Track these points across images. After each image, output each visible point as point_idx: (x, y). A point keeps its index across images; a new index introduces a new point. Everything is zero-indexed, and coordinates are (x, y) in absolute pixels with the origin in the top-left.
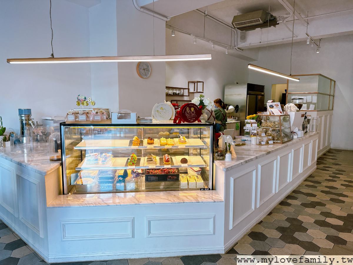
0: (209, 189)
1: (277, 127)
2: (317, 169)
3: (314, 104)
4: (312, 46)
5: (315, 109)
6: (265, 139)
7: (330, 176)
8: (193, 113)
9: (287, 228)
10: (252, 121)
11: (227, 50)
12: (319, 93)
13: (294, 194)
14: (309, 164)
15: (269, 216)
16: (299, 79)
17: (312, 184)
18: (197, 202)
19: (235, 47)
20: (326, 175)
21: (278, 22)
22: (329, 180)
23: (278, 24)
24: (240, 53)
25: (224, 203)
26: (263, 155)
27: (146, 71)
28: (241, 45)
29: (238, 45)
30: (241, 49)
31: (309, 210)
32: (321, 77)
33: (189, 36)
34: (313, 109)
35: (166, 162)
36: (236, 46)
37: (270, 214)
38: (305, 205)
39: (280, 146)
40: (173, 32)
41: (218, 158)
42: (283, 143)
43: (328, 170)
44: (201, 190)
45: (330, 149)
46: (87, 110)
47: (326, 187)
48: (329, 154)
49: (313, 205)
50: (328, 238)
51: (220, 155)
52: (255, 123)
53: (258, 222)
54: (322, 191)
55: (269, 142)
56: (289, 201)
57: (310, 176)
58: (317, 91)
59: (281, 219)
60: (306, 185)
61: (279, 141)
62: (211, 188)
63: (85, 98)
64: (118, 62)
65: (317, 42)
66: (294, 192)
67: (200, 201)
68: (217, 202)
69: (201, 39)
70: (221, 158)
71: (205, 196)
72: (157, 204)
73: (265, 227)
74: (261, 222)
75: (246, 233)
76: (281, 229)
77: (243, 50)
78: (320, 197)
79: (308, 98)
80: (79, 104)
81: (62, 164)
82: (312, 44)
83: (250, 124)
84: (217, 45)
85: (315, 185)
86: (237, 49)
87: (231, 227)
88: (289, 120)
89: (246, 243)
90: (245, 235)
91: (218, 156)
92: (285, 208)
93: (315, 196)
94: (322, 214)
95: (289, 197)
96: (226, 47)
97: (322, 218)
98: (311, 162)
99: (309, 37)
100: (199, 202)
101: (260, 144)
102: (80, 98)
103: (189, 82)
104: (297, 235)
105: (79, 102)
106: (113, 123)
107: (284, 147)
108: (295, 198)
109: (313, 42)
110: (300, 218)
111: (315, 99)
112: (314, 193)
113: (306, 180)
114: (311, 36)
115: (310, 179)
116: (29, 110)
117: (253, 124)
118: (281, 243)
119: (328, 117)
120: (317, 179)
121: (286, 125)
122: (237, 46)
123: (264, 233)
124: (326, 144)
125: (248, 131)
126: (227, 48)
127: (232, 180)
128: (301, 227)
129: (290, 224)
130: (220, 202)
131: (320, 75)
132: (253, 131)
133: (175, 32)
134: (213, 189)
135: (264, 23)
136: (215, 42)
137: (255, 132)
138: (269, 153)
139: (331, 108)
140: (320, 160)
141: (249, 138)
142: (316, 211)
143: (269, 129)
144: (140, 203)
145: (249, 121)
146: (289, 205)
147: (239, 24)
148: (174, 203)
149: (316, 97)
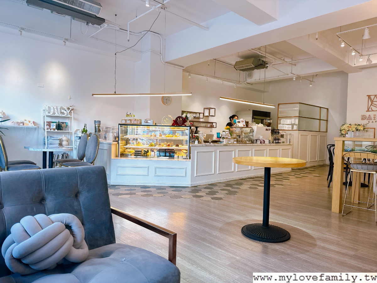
3: (297, 125)
8: (181, 121)
11: (235, 85)
12: (299, 117)
16: (275, 106)
21: (266, 66)
24: (250, 86)
26: (220, 145)
27: (167, 101)
28: (249, 80)
29: (247, 81)
30: (250, 84)
33: (202, 76)
34: (296, 129)
36: (245, 81)
40: (189, 75)
44: (184, 159)
46: (131, 119)
51: (193, 141)
55: (234, 142)
58: (298, 115)
62: (189, 158)
63: (130, 113)
64: (150, 96)
65: (311, 78)
67: (179, 160)
68: (187, 161)
69: (212, 78)
77: (252, 84)
79: (293, 120)
80: (127, 116)
81: (118, 143)
82: (301, 80)
84: (226, 81)
86: (246, 83)
87: (195, 175)
96: (235, 83)
99: (295, 76)
101: (228, 142)
102: (128, 113)
103: (204, 109)
105: (128, 115)
106: (142, 124)
107: (242, 145)
109: (301, 78)
116: (99, 122)
127: (196, 152)
130: (189, 161)
131: (301, 103)
133: (191, 74)
135: (255, 66)
136: (224, 79)
138: (226, 145)
144: (152, 160)
147: (241, 67)
148: (167, 161)
149: (298, 120)
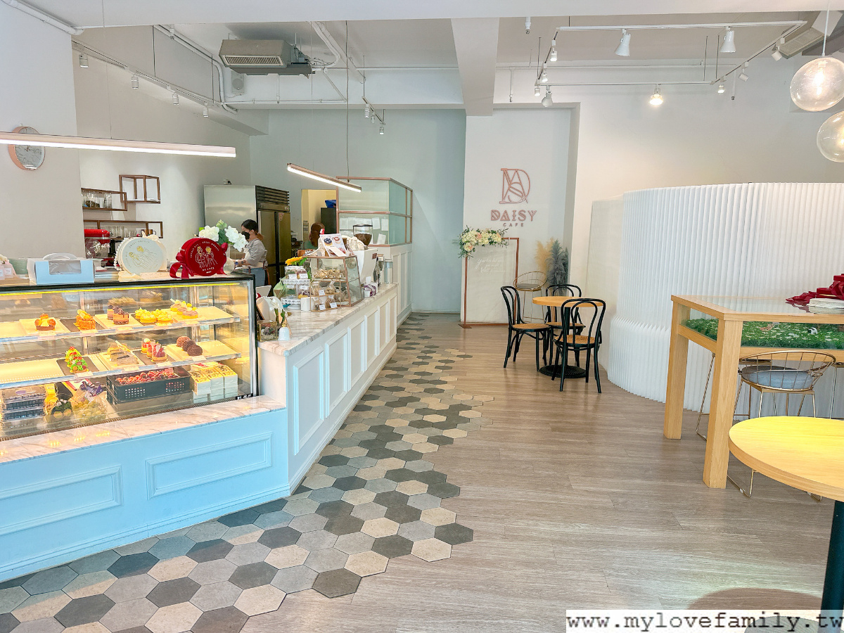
0: (252, 395)
1: (340, 279)
2: (398, 348)
3: (384, 233)
4: (373, 121)
5: (386, 242)
6: (323, 301)
7: (419, 357)
8: (210, 256)
9: (373, 441)
10: (297, 268)
11: (205, 108)
12: (391, 214)
13: (372, 392)
14: (387, 340)
15: (342, 431)
16: (360, 188)
17: (395, 372)
18: (242, 417)
19: (222, 104)
20: (413, 356)
21: (313, 70)
22: (419, 364)
23: (314, 73)
24: (230, 115)
25: (286, 410)
26: (330, 328)
27: (32, 152)
28: (235, 99)
29: (228, 100)
30: (232, 108)
31: (400, 410)
32: (391, 183)
33: (121, 70)
34: (383, 243)
35: (158, 356)
36: (223, 100)
37: (343, 427)
38: (391, 405)
39: (348, 311)
41: (266, 337)
42: (352, 305)
43: (414, 349)
44: (236, 399)
45: (412, 313)
47: (415, 373)
48: (412, 322)
49: (403, 402)
50: (431, 440)
51: (268, 331)
52: (304, 272)
53: (328, 442)
54: (411, 381)
55: (331, 304)
56: (367, 403)
57: (390, 361)
58: (388, 211)
59: (362, 429)
60: (387, 376)
61: (345, 303)
62: (255, 393)
65: (380, 114)
66: (371, 388)
67: (246, 414)
68: (276, 410)
69: (148, 80)
70: (271, 336)
71: (250, 406)
72: (167, 432)
73: (342, 447)
74: (333, 440)
75: (314, 461)
76: (364, 444)
77: (236, 110)
78: (412, 389)
79: (375, 222)
82: (373, 118)
83: (296, 275)
84: (184, 95)
85: (400, 373)
86: (225, 106)
87: (296, 451)
88: (356, 265)
89: (318, 473)
90: (314, 464)
91: (266, 333)
92: (364, 415)
93: (402, 389)
94: (417, 411)
95: (365, 397)
96: (203, 103)
97: (419, 417)
98: (390, 336)
99: (367, 105)
100: (244, 416)
101: (317, 308)
103: (121, 177)
104: (389, 446)
107: (356, 311)
108: (375, 398)
109: (374, 114)
110: (388, 423)
111: (385, 224)
112: (400, 385)
113: (384, 368)
114: (372, 103)
115: (391, 365)
117: (300, 275)
118: (370, 460)
119: (406, 255)
120: (400, 363)
121: (352, 274)
122: (225, 102)
123: (342, 454)
124: (405, 306)
125: (293, 287)
126: (206, 104)
127: (295, 370)
128: (391, 435)
129: (377, 435)
130: (281, 409)
131: (391, 180)
132: (301, 287)
134: (258, 395)
135: (288, 66)
136: (179, 89)
137: (306, 288)
138: (337, 323)
139: (408, 240)
140: (401, 333)
141: (296, 301)
142: (409, 410)
143: (329, 282)
144: (133, 437)
145: (292, 268)
146: (369, 408)
147: (236, 60)
148: (198, 426)
149: (387, 220)
